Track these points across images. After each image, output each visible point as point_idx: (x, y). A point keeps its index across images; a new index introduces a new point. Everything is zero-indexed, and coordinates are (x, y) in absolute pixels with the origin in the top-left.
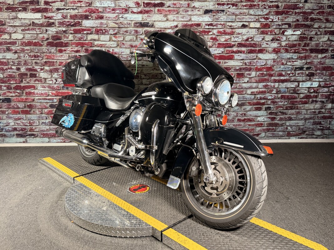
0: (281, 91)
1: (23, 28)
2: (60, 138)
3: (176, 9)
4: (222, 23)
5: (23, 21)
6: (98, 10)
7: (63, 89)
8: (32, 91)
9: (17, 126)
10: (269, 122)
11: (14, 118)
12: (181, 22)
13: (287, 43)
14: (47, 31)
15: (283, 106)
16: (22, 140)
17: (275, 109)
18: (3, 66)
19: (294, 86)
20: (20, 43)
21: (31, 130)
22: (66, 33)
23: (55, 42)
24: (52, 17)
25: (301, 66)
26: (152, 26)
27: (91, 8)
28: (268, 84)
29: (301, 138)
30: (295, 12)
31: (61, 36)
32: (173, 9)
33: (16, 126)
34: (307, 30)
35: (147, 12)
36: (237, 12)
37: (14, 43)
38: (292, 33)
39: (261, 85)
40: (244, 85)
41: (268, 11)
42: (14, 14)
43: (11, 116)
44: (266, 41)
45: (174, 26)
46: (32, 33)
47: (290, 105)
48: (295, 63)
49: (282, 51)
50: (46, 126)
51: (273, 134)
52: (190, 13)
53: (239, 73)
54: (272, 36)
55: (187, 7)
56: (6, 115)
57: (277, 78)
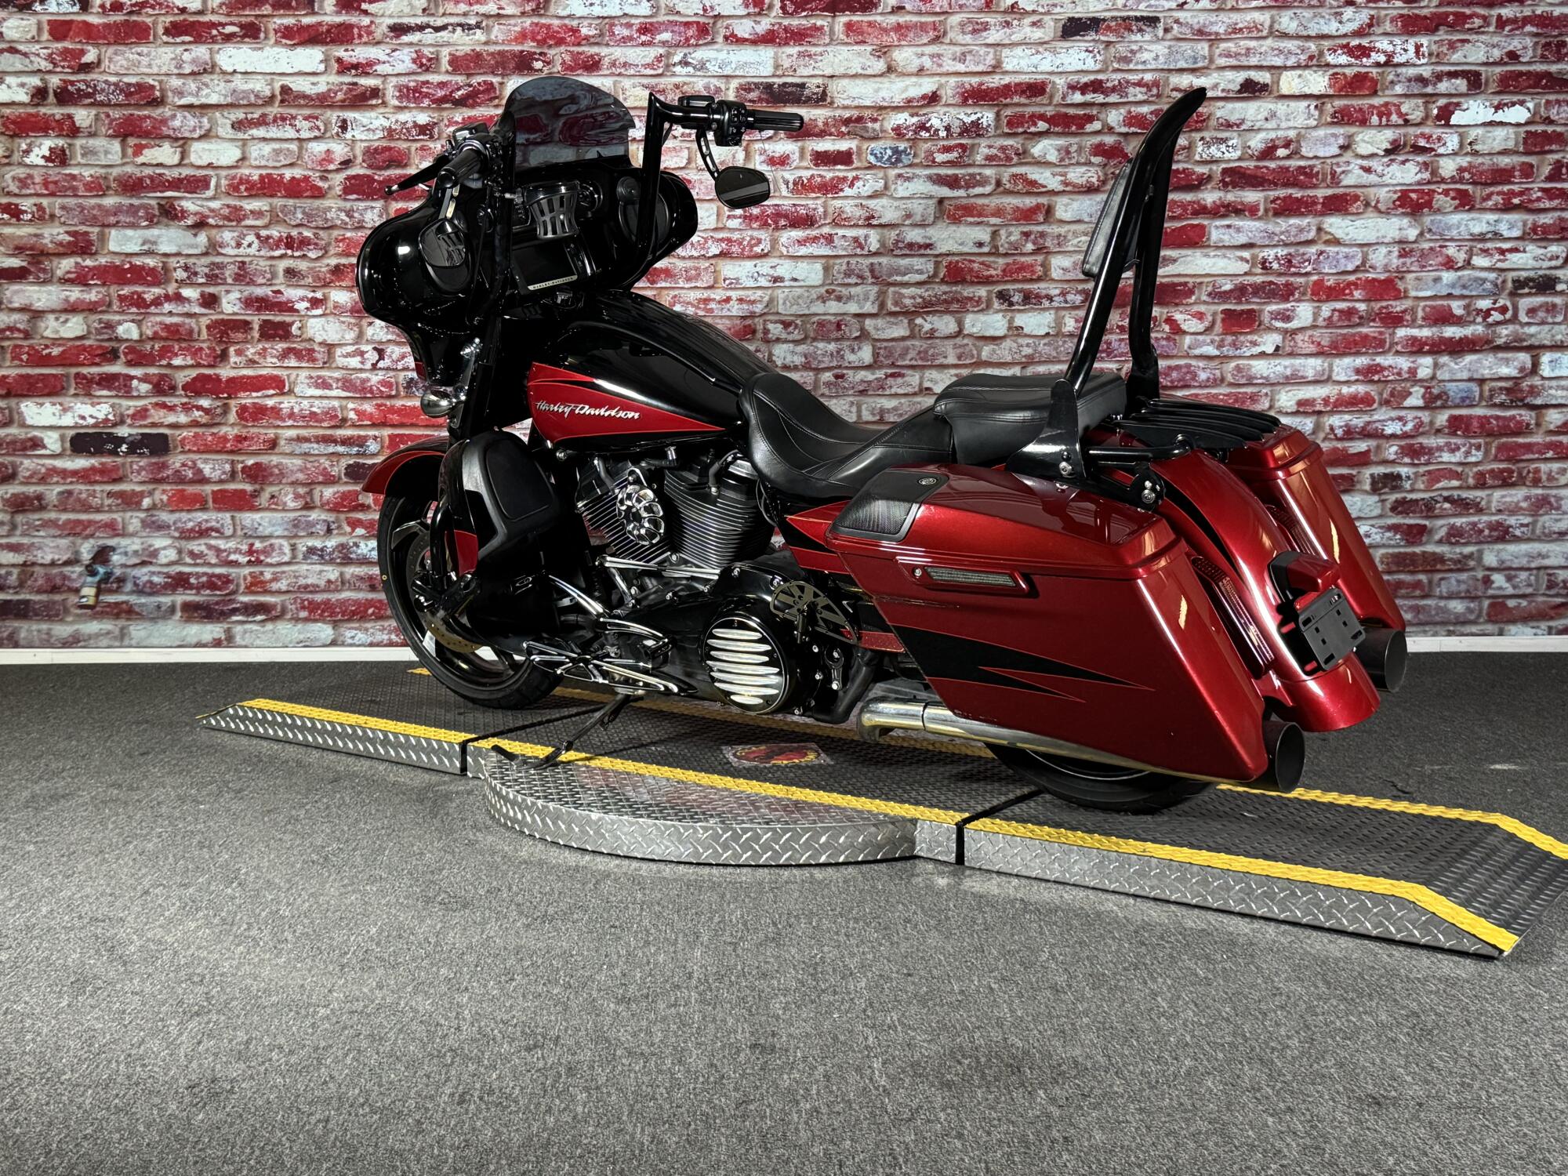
0: (1451, 393)
1: (240, 114)
2: (386, 624)
3: (930, 19)
4: (1148, 77)
5: (239, 83)
6: (575, 31)
7: (409, 395)
8: (270, 403)
9: (190, 565)
10: (1396, 550)
11: (177, 529)
12: (953, 80)
13: (1464, 161)
14: (344, 126)
15: (1459, 469)
16: (212, 630)
17: (1422, 486)
18: (139, 289)
19: (1514, 373)
20: (224, 182)
21: (257, 585)
22: (431, 137)
23: (380, 176)
24: (370, 64)
25: (1541, 273)
26: (821, 99)
27: (543, 21)
28: (1379, 360)
29: (1561, 632)
30: (1500, 17)
31: (409, 149)
32: (915, 19)
33: (186, 564)
34: (1558, 102)
35: (798, 36)
36: (1220, 24)
37: (196, 185)
38: (1489, 115)
39: (1344, 367)
40: (1260, 367)
41: (1363, 17)
42: (201, 51)
43: (164, 516)
44: (1363, 157)
45: (924, 97)
46: (280, 134)
47: (1495, 466)
48: (1515, 259)
49: (1440, 200)
50: (326, 568)
51: (1417, 610)
52: (994, 36)
53: (1232, 307)
54: (1389, 134)
55: (980, 11)
56: (143, 515)
57: (1425, 333)
